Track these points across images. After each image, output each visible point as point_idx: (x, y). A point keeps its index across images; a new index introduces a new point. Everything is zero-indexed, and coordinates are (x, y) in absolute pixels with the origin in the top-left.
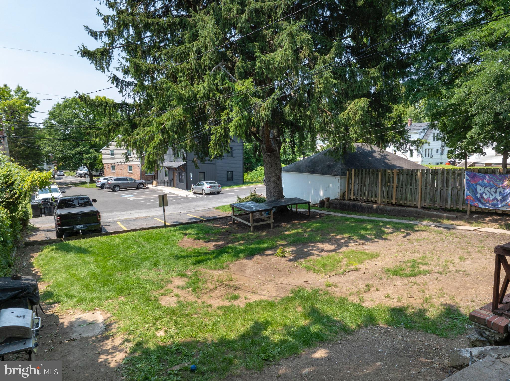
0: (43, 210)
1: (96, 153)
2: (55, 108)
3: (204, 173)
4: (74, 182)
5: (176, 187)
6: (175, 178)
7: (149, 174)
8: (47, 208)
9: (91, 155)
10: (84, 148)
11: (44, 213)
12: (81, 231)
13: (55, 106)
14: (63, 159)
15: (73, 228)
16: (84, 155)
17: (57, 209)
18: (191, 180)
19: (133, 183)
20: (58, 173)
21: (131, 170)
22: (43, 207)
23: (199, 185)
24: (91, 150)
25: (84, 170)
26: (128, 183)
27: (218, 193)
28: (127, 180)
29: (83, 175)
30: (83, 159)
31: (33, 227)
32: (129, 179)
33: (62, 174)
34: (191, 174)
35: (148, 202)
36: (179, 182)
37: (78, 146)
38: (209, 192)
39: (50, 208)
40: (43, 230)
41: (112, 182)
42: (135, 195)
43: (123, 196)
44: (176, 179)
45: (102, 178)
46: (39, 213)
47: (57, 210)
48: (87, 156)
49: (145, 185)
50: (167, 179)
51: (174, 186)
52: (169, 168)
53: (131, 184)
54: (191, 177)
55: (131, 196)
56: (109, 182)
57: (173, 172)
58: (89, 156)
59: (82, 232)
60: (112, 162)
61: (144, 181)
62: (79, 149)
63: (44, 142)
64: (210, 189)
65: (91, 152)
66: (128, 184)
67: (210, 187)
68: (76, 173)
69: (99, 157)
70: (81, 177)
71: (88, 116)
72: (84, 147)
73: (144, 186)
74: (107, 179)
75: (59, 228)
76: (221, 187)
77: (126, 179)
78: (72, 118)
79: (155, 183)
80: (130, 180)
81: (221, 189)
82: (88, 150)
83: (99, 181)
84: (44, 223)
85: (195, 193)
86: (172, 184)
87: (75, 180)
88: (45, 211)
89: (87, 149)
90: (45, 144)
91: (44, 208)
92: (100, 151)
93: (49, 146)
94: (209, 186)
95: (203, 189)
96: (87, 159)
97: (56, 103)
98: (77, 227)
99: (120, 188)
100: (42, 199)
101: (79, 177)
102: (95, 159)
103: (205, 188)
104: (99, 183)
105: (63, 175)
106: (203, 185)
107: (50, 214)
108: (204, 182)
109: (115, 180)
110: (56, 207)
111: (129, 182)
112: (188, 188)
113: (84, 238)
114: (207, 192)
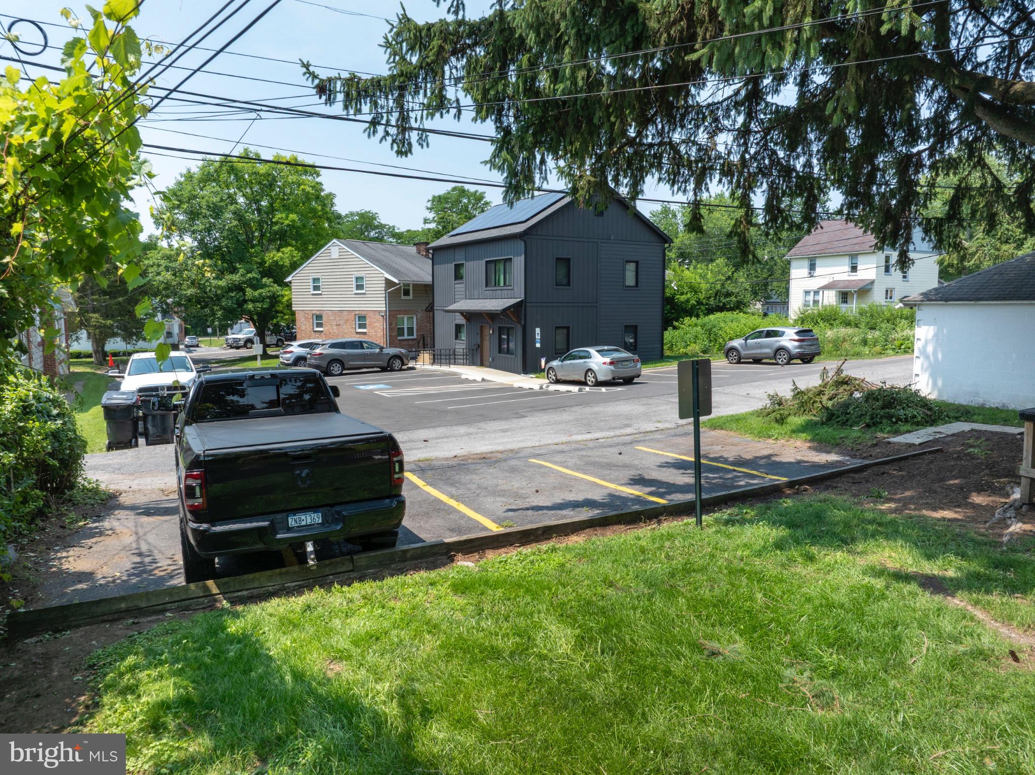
0: (141, 424)
1: (276, 288)
2: (180, 183)
3: (568, 328)
4: (223, 357)
5: (490, 367)
6: (487, 344)
7: (406, 337)
8: (154, 417)
9: (264, 292)
10: (249, 275)
11: (146, 435)
12: (310, 548)
13: (182, 179)
14: (199, 303)
15: (273, 529)
16: (249, 292)
17: (187, 423)
18: (538, 345)
19: (378, 354)
20: (187, 340)
21: (362, 326)
22: (141, 413)
23: (574, 358)
24: (264, 280)
25: (245, 330)
26: (365, 355)
27: (628, 381)
28: (362, 348)
29: (242, 343)
30: (245, 301)
31: (95, 491)
32: (365, 345)
33: (195, 342)
34: (538, 330)
35: (450, 403)
36: (500, 352)
37: (234, 271)
38: (609, 377)
39: (163, 417)
40: (133, 508)
41: (324, 352)
42: (394, 385)
43: (361, 387)
44: (490, 345)
45: (295, 344)
46: (130, 434)
47: (187, 429)
48: (256, 293)
49: (406, 361)
50: (461, 346)
51: (482, 364)
52: (470, 316)
53: (372, 356)
54: (538, 337)
55: (382, 386)
56: (318, 351)
57: (482, 327)
58: (260, 294)
59: (316, 552)
60: (315, 308)
61: (403, 351)
62: (236, 278)
63: (156, 261)
64: (612, 367)
65: (265, 286)
66: (364, 357)
67: (611, 363)
68: (227, 340)
69: (283, 296)
70: (238, 348)
71: (257, 202)
72: (249, 272)
73: (403, 364)
74: (311, 346)
75: (194, 531)
76: (639, 365)
77: (360, 345)
78: (223, 204)
79: (426, 356)
80: (368, 348)
81: (640, 370)
82: (257, 279)
83: (289, 350)
84: (138, 471)
85: (558, 381)
86: (476, 357)
87: (226, 354)
88: (146, 428)
89: (254, 278)
90: (159, 265)
91: (145, 417)
92: (287, 280)
93: (167, 269)
94: (608, 360)
95: (590, 370)
96: (253, 301)
97: (184, 172)
98: (292, 522)
99: (344, 369)
100: (141, 390)
101: (232, 347)
102: (274, 299)
103: (594, 367)
104: (288, 355)
105: (197, 346)
106: (588, 356)
107: (160, 438)
108: (592, 351)
109: (333, 346)
110: (182, 416)
111: (366, 351)
112: (529, 367)
113: (326, 585)
114: (601, 378)
